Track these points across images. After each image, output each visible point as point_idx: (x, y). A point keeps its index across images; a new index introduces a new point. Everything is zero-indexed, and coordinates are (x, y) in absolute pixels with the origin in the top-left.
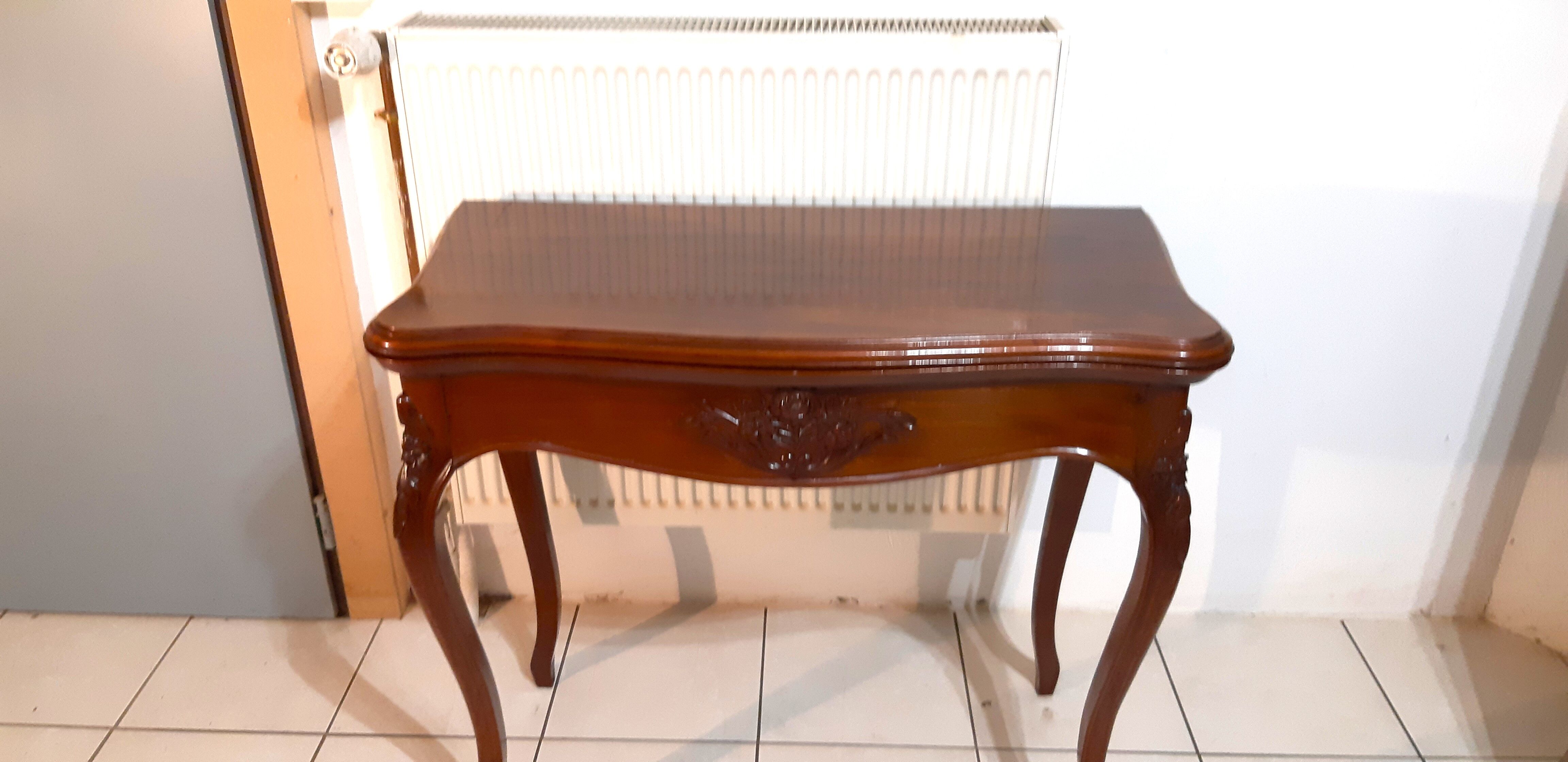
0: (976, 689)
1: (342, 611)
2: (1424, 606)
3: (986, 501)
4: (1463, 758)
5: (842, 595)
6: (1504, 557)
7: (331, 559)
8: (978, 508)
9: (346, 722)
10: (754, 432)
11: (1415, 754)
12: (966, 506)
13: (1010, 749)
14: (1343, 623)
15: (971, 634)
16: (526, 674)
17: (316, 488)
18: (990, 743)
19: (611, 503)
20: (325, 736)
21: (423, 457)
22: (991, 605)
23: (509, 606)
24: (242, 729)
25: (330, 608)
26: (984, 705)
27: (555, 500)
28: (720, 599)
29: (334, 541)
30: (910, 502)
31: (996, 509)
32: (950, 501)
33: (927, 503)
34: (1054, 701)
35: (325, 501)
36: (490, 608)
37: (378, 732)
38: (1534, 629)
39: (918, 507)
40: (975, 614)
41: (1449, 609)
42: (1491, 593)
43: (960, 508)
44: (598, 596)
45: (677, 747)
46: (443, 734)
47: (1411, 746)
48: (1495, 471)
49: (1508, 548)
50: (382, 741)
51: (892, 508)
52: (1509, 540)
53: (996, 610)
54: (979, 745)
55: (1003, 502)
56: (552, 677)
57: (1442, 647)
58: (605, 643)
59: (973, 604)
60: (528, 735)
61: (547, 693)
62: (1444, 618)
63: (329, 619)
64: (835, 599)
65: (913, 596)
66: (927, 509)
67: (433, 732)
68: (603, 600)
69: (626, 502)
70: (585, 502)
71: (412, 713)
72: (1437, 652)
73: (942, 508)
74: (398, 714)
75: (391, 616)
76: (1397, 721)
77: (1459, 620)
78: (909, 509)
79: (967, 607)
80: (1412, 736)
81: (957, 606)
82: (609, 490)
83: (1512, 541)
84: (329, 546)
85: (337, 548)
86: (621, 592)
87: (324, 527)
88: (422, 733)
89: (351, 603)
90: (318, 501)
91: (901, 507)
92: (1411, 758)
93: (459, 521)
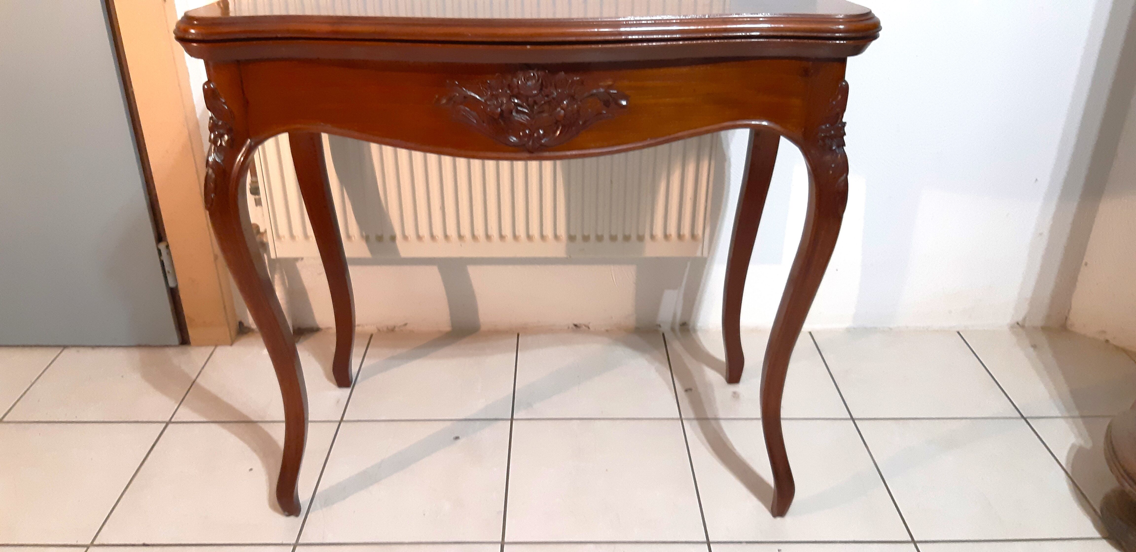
0: (681, 380)
1: (184, 341)
2: (1020, 319)
3: (686, 231)
4: (1057, 417)
5: (576, 323)
6: (1080, 278)
7: (174, 294)
8: (680, 236)
9: (185, 413)
10: (497, 108)
11: (1019, 415)
12: (670, 235)
13: (707, 419)
14: (959, 333)
15: (676, 346)
16: (329, 379)
17: (160, 236)
18: (692, 416)
19: (393, 238)
20: (167, 424)
21: (226, 137)
22: (690, 327)
23: (317, 335)
24: (102, 420)
25: (175, 338)
26: (686, 391)
27: (349, 237)
28: (483, 328)
29: (176, 280)
30: (627, 233)
31: (693, 236)
32: (658, 231)
33: (641, 234)
34: (740, 388)
35: (167, 247)
36: (302, 337)
37: (210, 420)
38: (1104, 332)
39: (634, 237)
40: (679, 334)
41: (1039, 321)
42: (1071, 307)
43: (666, 237)
44: (387, 328)
45: (449, 423)
46: (263, 420)
47: (1015, 410)
48: (1073, 207)
49: (1083, 268)
50: (213, 426)
51: (613, 238)
52: (1083, 264)
53: (695, 330)
54: (683, 417)
55: (699, 232)
56: (350, 380)
57: (1034, 346)
58: (393, 358)
59: (677, 327)
60: (330, 419)
61: (347, 391)
62: (1035, 328)
63: (175, 346)
64: (571, 326)
65: (631, 322)
66: (641, 238)
67: (254, 418)
68: (392, 330)
69: (405, 238)
70: (373, 237)
71: (237, 406)
72: (1031, 350)
73: (653, 237)
74: (229, 408)
75: (224, 343)
76: (1003, 395)
77: (1046, 329)
78: (627, 238)
79: (673, 329)
80: (1017, 406)
81: (665, 328)
82: (392, 229)
83: (1086, 264)
84: (172, 284)
85: (179, 285)
86: (406, 324)
87: (167, 269)
88: (246, 420)
89: (192, 333)
90: (162, 246)
91: (620, 237)
92: (1017, 418)
93: (273, 256)
